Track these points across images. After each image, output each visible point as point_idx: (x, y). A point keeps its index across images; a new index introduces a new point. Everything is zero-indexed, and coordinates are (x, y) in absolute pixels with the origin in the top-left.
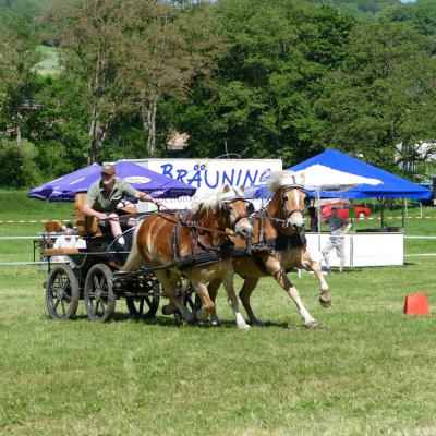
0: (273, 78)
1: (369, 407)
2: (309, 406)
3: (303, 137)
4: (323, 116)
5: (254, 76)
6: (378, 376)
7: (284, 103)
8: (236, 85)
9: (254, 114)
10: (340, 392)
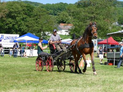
0: (17, 18)
1: (37, 85)
2: (26, 85)
3: (22, 30)
4: (27, 26)
5: (13, 18)
6: (39, 78)
7: (19, 23)
8: (10, 19)
9: (13, 25)
10: (32, 82)
